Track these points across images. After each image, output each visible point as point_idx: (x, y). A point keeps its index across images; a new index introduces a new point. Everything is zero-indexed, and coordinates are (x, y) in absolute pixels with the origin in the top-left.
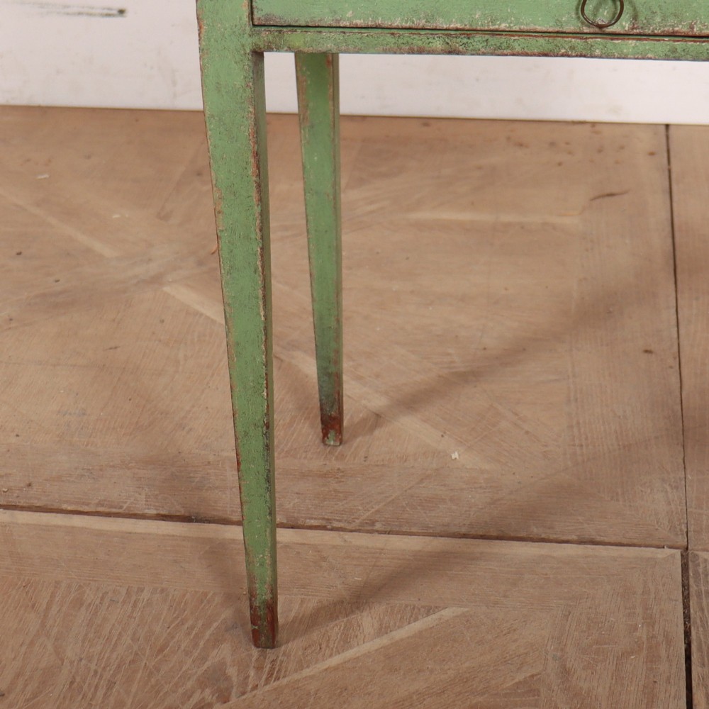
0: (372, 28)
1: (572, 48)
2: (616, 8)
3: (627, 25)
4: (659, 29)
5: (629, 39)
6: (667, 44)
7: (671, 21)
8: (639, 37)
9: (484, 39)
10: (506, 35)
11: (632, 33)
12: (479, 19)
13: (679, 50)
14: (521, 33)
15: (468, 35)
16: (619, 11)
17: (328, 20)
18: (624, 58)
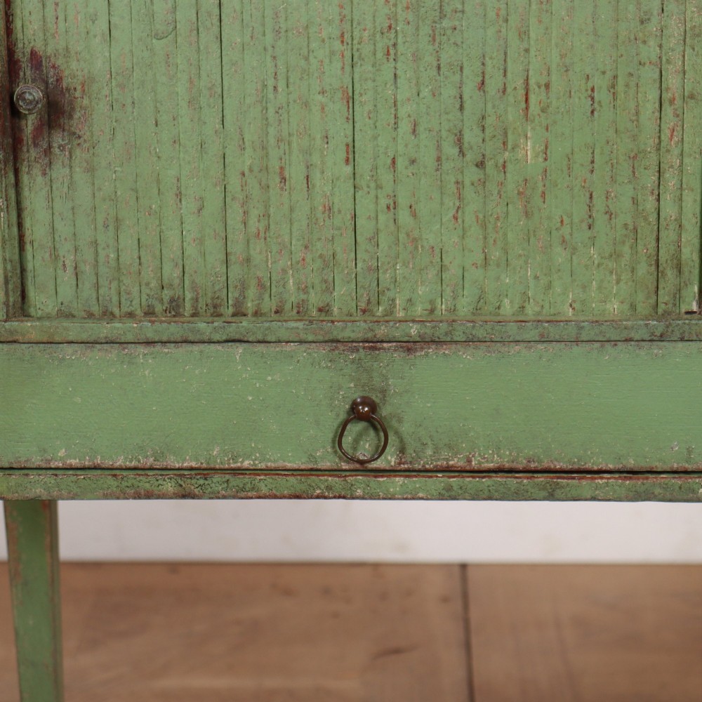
0: (89, 468)
1: (329, 488)
2: (379, 440)
3: (393, 460)
4: (432, 463)
5: (395, 476)
6: (440, 481)
7: (445, 454)
8: (408, 474)
9: (224, 480)
10: (250, 474)
11: (399, 468)
12: (218, 455)
13: (455, 488)
14: (269, 471)
15: (204, 475)
16: (383, 443)
17: (37, 461)
18: (390, 499)
